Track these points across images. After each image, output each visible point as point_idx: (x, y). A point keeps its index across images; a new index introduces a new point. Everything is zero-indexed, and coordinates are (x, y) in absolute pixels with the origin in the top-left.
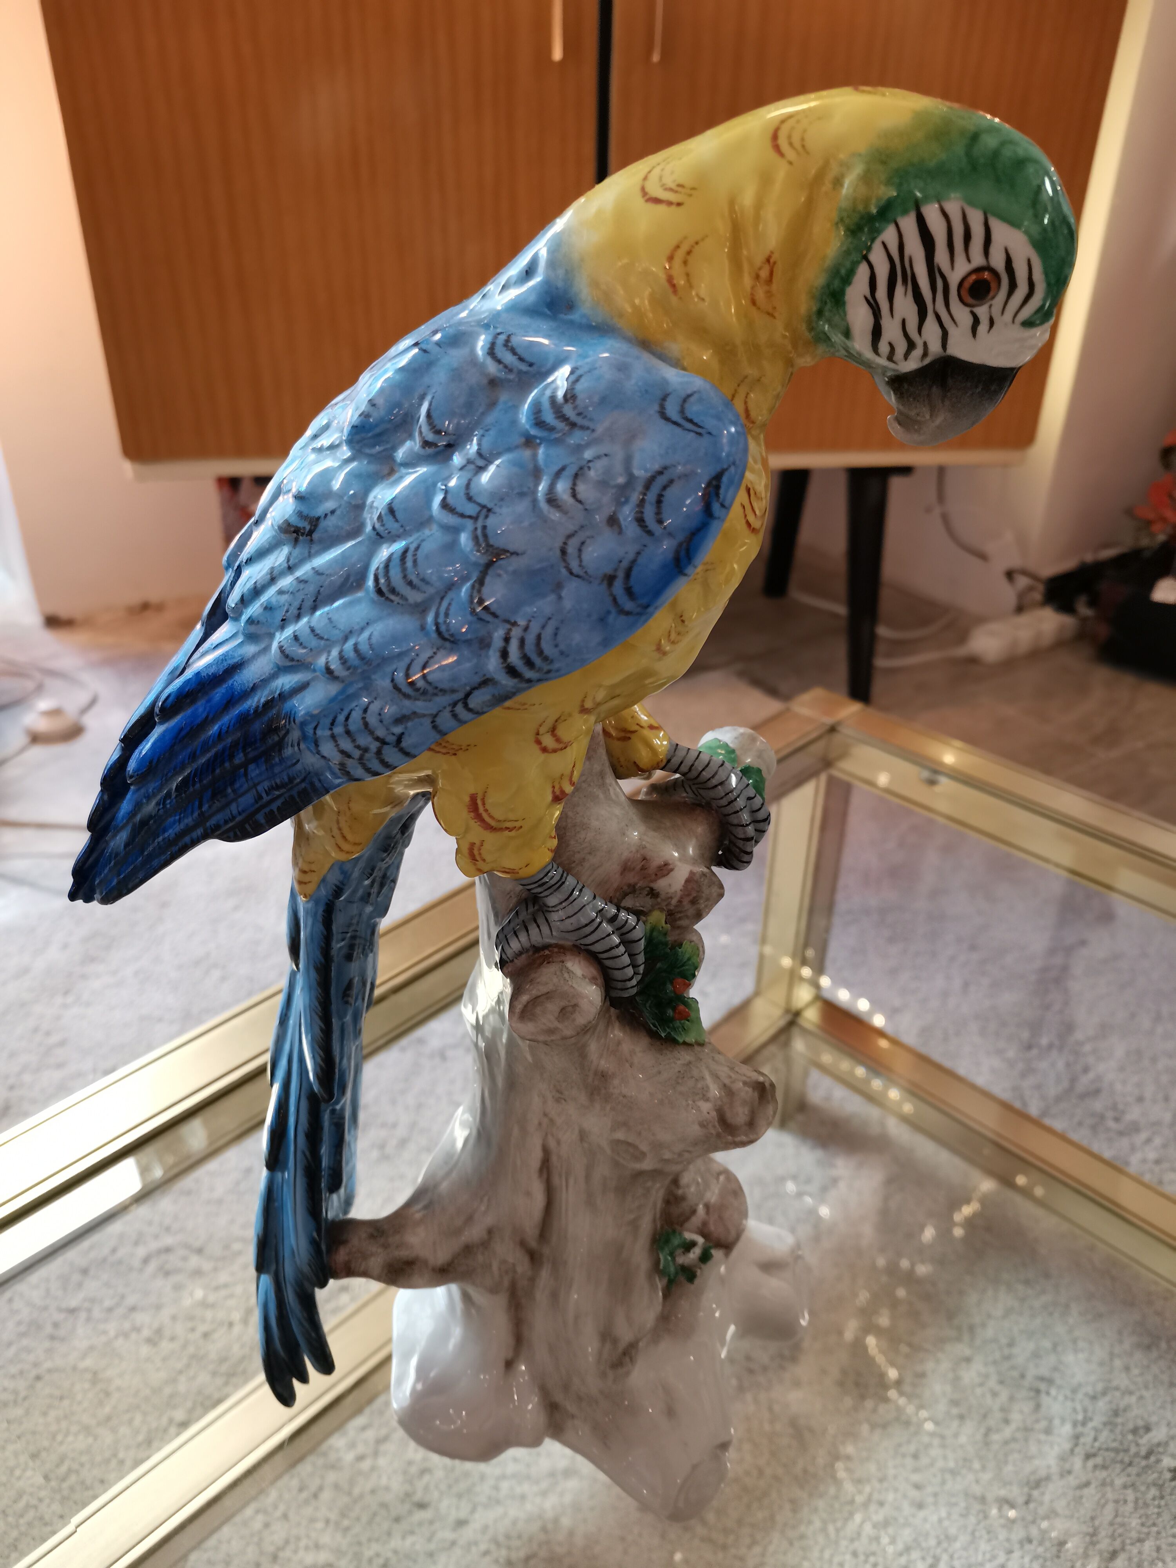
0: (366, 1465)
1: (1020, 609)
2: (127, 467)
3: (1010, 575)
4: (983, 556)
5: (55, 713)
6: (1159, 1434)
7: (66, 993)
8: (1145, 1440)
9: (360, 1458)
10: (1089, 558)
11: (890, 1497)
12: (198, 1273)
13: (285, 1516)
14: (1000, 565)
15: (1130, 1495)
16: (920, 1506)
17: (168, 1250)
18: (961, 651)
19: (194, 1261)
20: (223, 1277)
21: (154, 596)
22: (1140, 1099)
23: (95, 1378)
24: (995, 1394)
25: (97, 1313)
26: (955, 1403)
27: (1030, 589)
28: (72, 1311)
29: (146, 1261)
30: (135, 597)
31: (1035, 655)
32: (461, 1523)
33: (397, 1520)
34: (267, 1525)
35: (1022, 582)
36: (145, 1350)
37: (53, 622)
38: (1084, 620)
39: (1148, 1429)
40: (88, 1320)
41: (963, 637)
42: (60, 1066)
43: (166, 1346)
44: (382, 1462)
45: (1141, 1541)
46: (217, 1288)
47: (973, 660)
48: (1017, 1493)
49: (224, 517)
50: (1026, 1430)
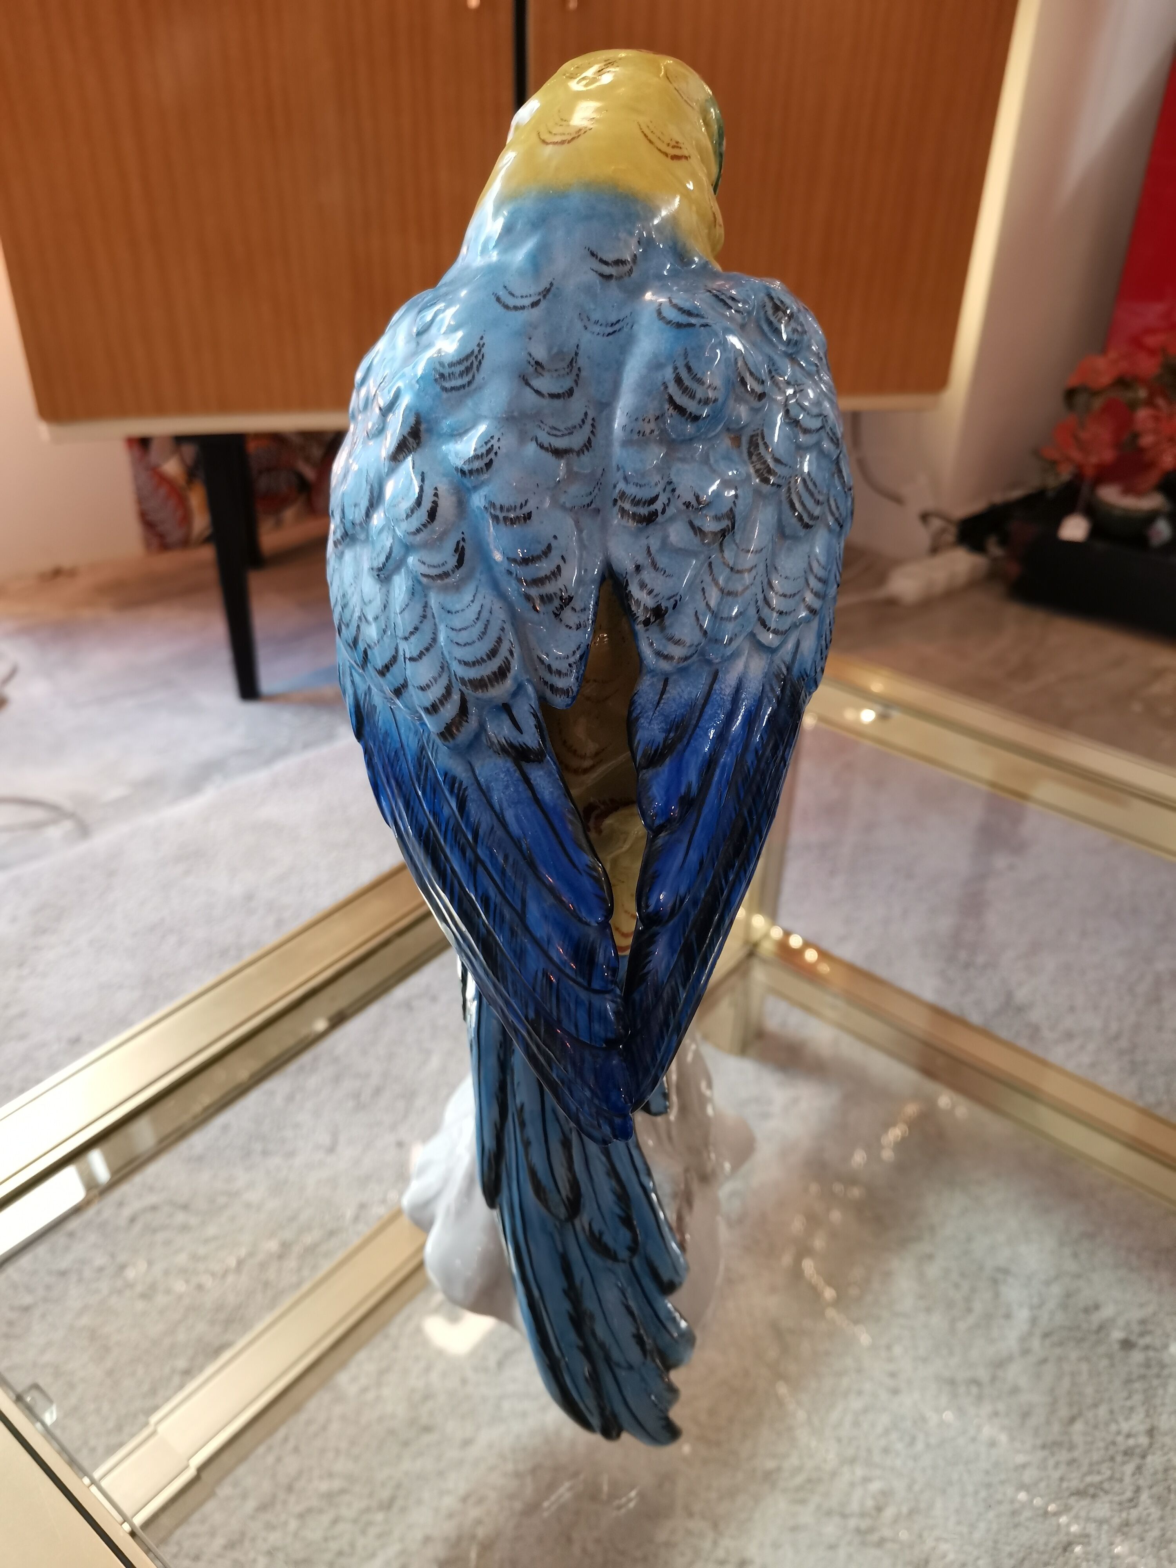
0: (370, 1396)
1: (935, 550)
2: (43, 430)
3: (925, 517)
4: (898, 500)
6: (1108, 1311)
7: (21, 965)
8: (1096, 1318)
9: (364, 1390)
10: (998, 498)
11: (868, 1386)
12: (185, 1228)
13: (296, 1450)
14: (914, 508)
15: (1084, 1367)
16: (895, 1392)
17: (154, 1208)
18: (881, 593)
19: (180, 1217)
20: (211, 1230)
21: (66, 562)
22: (1072, 1009)
24: (957, 1286)
25: (88, 1273)
26: (921, 1297)
27: (943, 531)
28: (63, 1274)
29: (133, 1220)
30: (47, 564)
31: (951, 595)
32: (467, 1443)
33: (406, 1444)
34: (279, 1460)
35: (936, 524)
36: (140, 1305)
38: (995, 560)
39: (1097, 1307)
40: (80, 1280)
41: (881, 579)
42: (23, 1037)
43: (161, 1300)
44: (386, 1391)
45: (1095, 1405)
46: (206, 1241)
47: (892, 602)
48: (983, 1374)
49: (136, 477)
50: (988, 1317)
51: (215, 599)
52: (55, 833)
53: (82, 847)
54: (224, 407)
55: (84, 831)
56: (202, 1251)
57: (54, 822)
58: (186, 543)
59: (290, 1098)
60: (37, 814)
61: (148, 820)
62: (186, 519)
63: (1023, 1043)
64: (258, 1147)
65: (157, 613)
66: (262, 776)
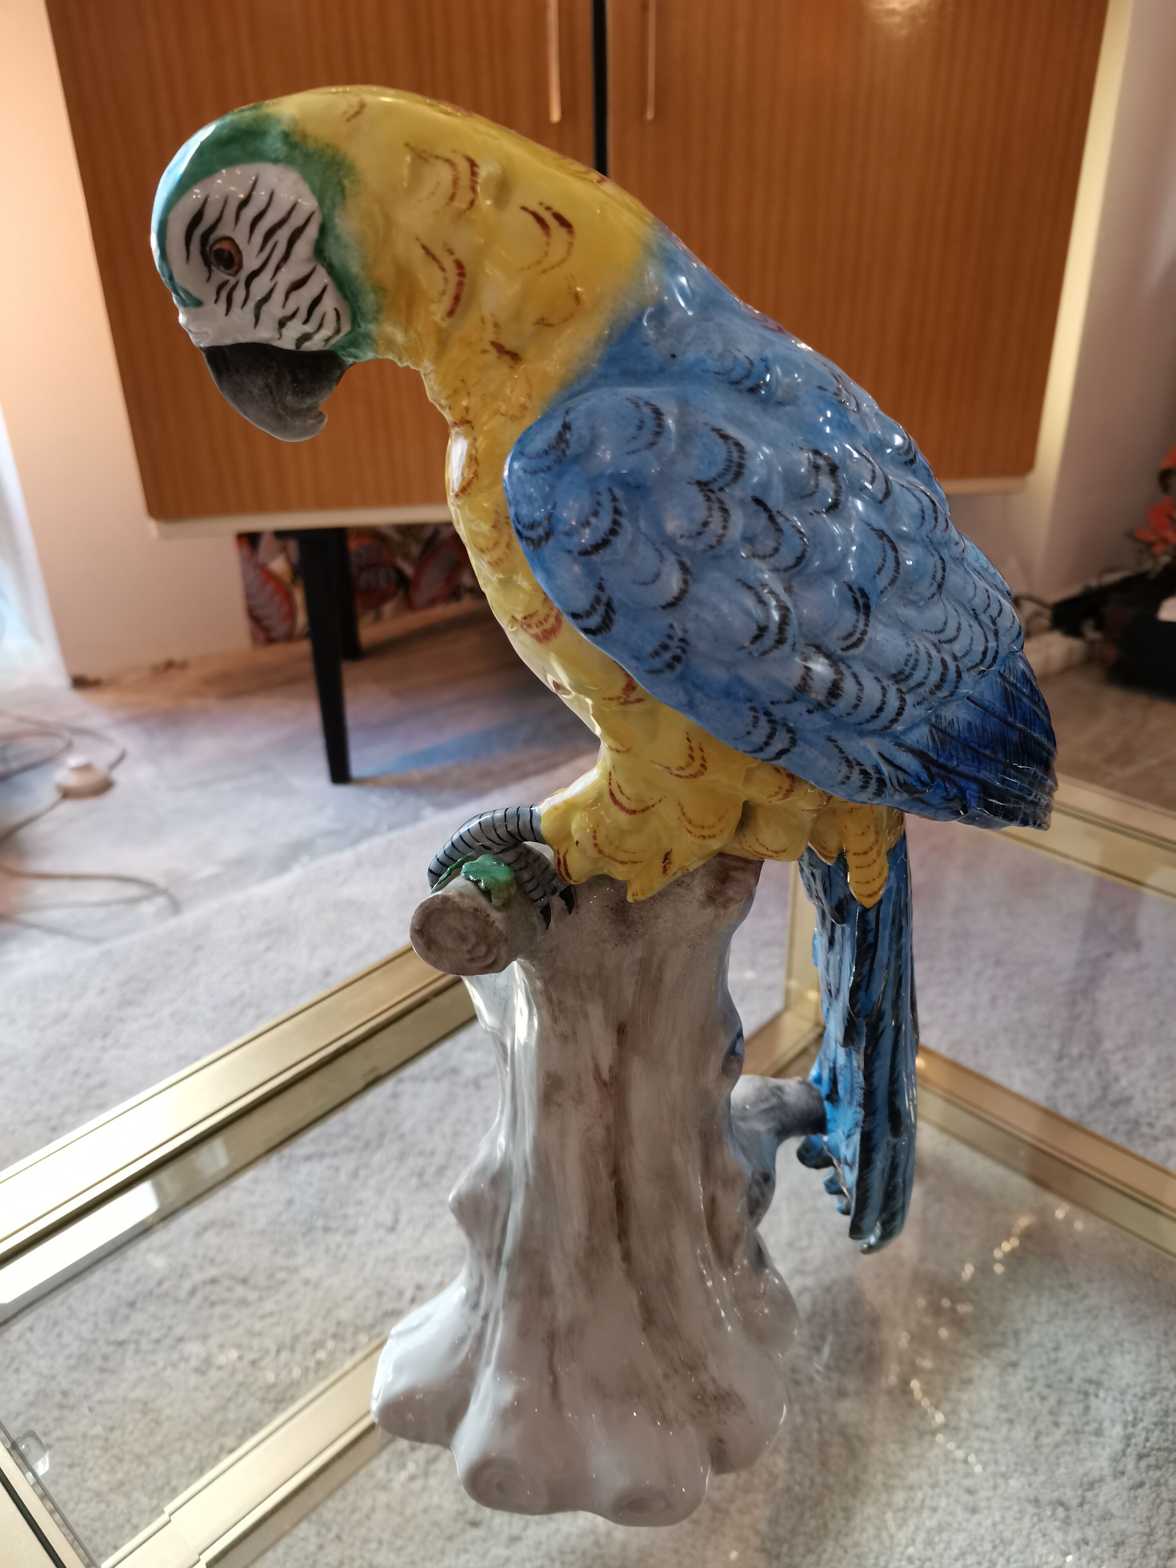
1: (1028, 635)
2: (152, 527)
5: (86, 768)
7: (105, 1036)
10: (1093, 583)
11: (943, 1502)
12: (243, 1302)
13: (339, 1538)
16: (974, 1511)
17: (214, 1281)
19: (240, 1291)
20: (269, 1306)
21: (177, 655)
23: (145, 1408)
24: (1043, 1398)
25: (145, 1345)
26: (1004, 1408)
27: (1037, 615)
28: (121, 1344)
29: (193, 1292)
30: (159, 657)
32: (514, 1540)
33: (450, 1538)
34: (321, 1547)
35: (1029, 608)
36: (194, 1379)
37: (80, 683)
38: (1092, 643)
40: (137, 1351)
43: (214, 1375)
46: (262, 1317)
48: (1070, 1495)
49: (245, 576)
50: (1077, 1433)
51: (310, 689)
52: (148, 909)
53: (173, 923)
54: (321, 504)
55: (176, 907)
56: (258, 1326)
57: (147, 898)
58: (290, 637)
59: (355, 1174)
60: (133, 891)
61: (237, 897)
62: (291, 615)
63: (1119, 1139)
64: (320, 1223)
65: (258, 703)
66: (348, 855)
